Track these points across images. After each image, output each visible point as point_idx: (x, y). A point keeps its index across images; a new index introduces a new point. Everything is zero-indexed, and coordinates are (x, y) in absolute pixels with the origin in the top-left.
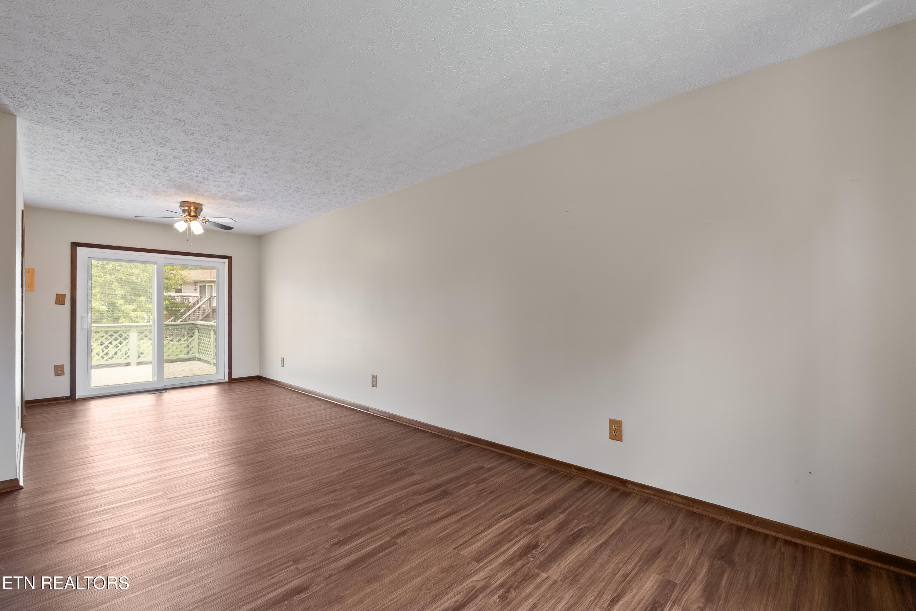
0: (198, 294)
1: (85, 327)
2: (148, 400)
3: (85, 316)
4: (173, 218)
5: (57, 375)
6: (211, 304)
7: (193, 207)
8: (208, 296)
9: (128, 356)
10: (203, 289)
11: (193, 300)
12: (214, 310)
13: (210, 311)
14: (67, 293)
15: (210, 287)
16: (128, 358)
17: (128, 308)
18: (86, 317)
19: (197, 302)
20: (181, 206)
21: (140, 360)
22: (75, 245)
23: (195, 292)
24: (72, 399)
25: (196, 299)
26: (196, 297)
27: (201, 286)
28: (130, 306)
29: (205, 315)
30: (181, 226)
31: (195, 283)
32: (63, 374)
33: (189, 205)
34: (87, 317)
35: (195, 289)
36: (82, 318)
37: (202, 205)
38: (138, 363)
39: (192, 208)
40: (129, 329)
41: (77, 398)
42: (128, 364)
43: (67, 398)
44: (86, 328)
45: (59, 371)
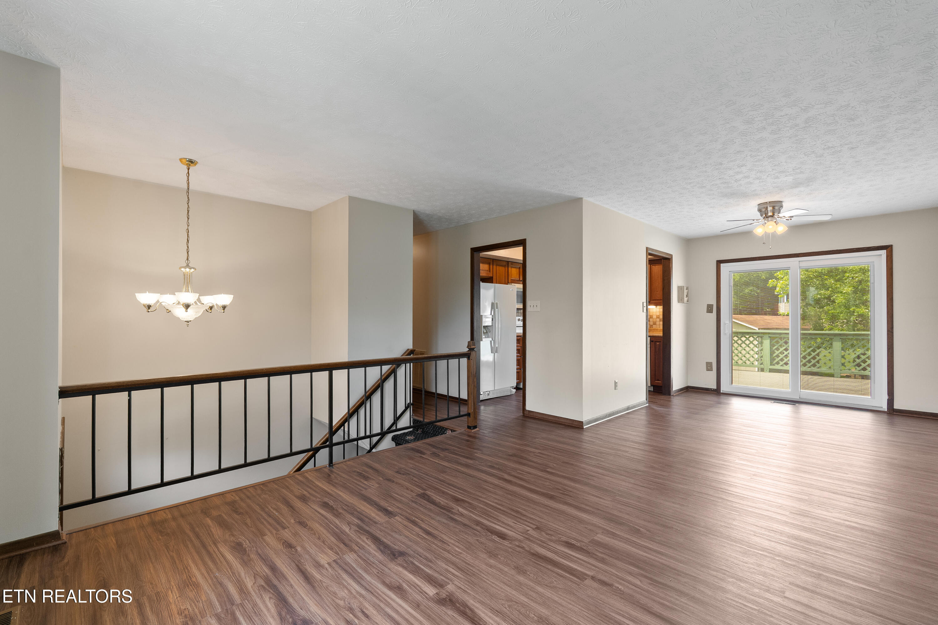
1: (726, 332)
2: (786, 409)
3: (727, 322)
4: (751, 224)
5: (708, 370)
7: (770, 207)
14: (714, 303)
20: (760, 210)
22: (719, 262)
24: (717, 392)
30: (759, 231)
32: (711, 370)
33: (765, 206)
34: (729, 324)
36: (725, 324)
37: (782, 202)
39: (770, 209)
41: (721, 392)
43: (714, 390)
44: (728, 333)
45: (709, 367)
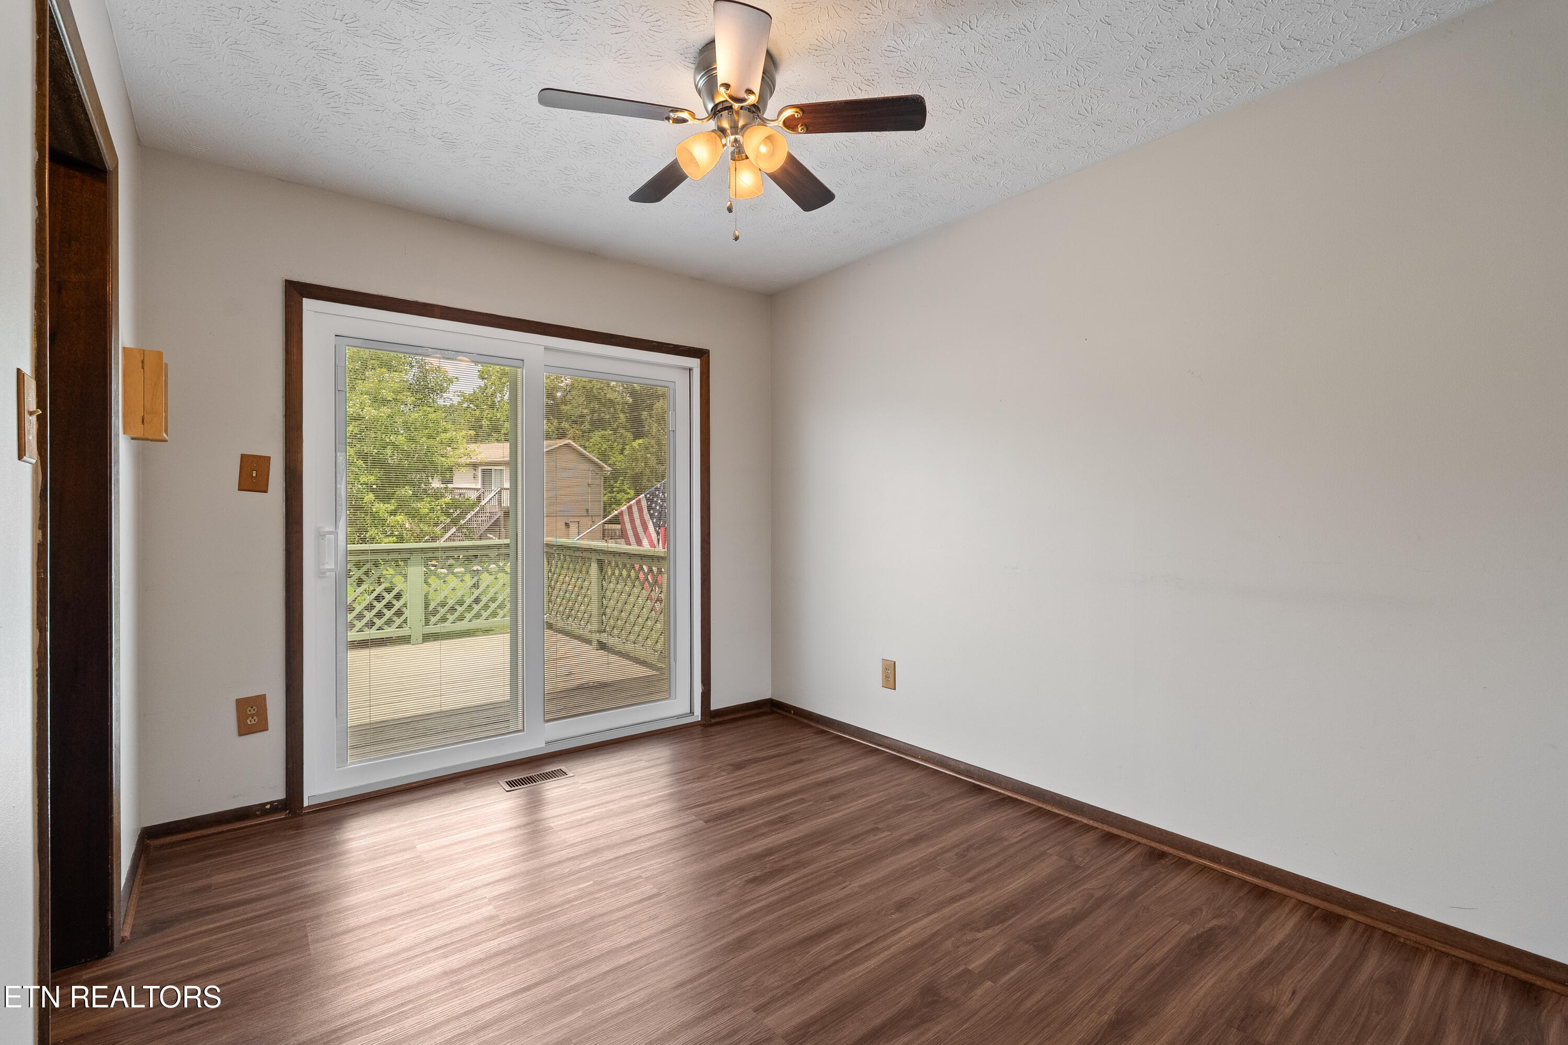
0: (479, 486)
1: (327, 567)
3: (327, 529)
5: (244, 729)
6: (500, 502)
8: (495, 489)
9: (405, 621)
10: (487, 474)
11: (473, 496)
12: (507, 514)
13: (500, 514)
15: (498, 472)
16: (404, 625)
17: (382, 508)
18: (331, 533)
19: (479, 499)
21: (431, 629)
23: (475, 481)
24: (291, 809)
25: (476, 494)
26: (477, 490)
27: (483, 471)
28: (386, 505)
29: (493, 521)
31: (475, 466)
32: (262, 726)
34: (336, 533)
35: (475, 477)
36: (321, 535)
38: (427, 638)
40: (408, 556)
41: (306, 804)
42: (405, 640)
43: (276, 807)
44: (330, 570)
45: (250, 716)
